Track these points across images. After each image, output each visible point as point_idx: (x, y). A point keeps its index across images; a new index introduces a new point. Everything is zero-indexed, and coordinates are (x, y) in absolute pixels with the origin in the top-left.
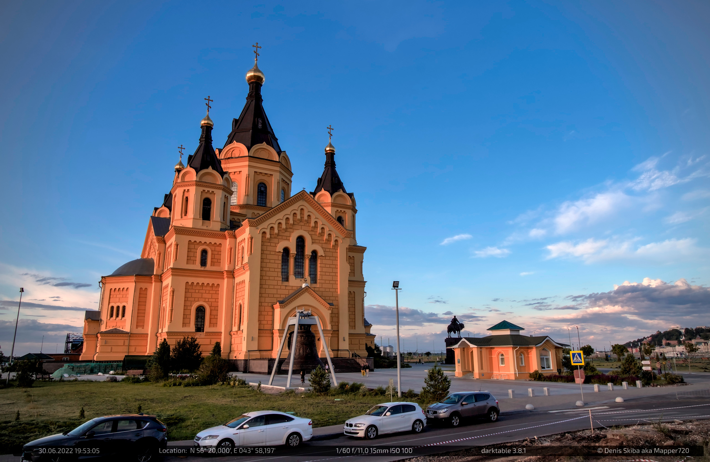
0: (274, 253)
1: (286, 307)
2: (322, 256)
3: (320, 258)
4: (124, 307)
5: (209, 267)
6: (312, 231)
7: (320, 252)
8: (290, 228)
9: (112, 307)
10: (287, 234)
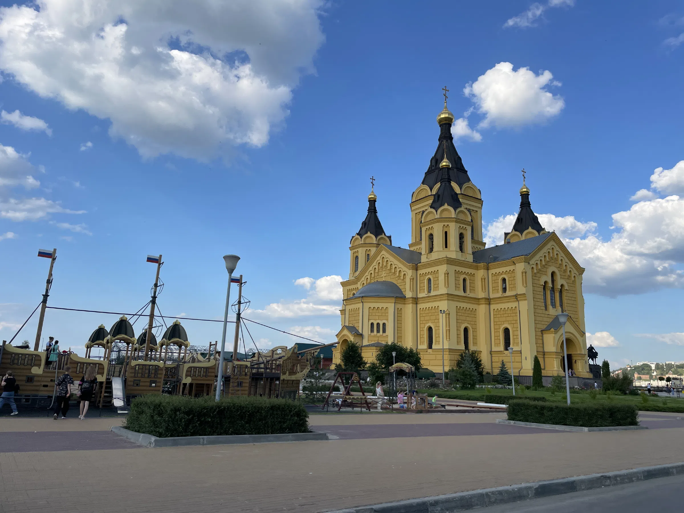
0: (538, 286)
1: (558, 333)
2: (567, 290)
3: (566, 291)
4: (384, 324)
5: (468, 294)
6: (559, 268)
7: (566, 287)
8: (547, 264)
9: (372, 324)
10: (544, 270)
